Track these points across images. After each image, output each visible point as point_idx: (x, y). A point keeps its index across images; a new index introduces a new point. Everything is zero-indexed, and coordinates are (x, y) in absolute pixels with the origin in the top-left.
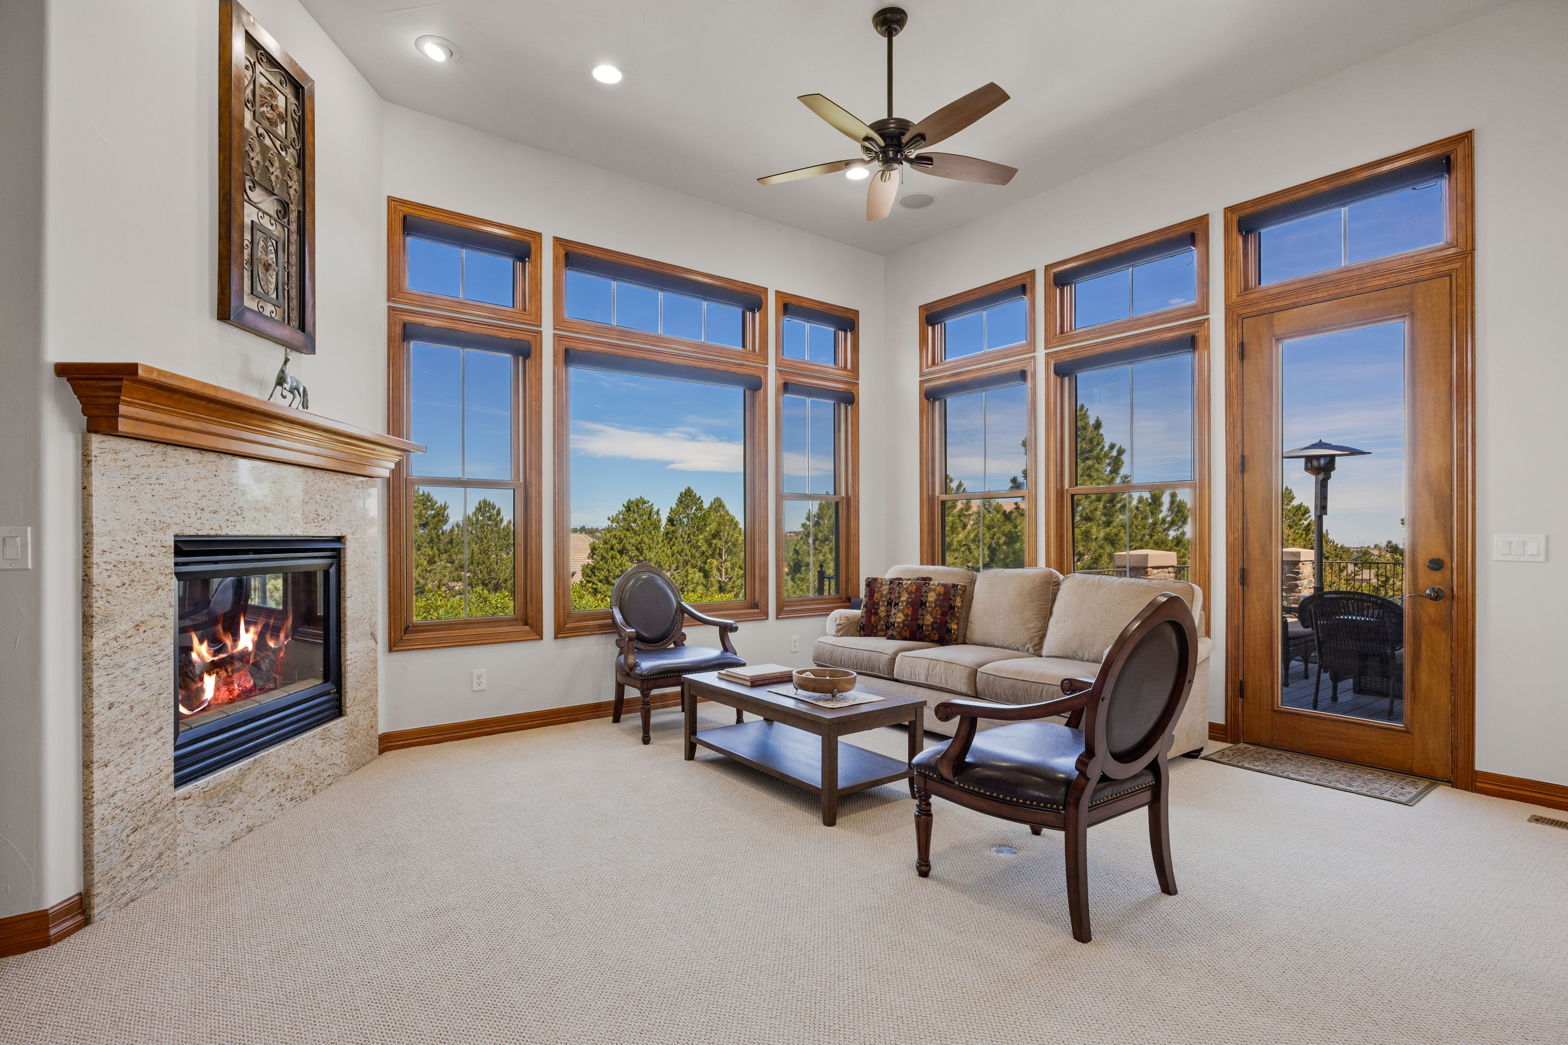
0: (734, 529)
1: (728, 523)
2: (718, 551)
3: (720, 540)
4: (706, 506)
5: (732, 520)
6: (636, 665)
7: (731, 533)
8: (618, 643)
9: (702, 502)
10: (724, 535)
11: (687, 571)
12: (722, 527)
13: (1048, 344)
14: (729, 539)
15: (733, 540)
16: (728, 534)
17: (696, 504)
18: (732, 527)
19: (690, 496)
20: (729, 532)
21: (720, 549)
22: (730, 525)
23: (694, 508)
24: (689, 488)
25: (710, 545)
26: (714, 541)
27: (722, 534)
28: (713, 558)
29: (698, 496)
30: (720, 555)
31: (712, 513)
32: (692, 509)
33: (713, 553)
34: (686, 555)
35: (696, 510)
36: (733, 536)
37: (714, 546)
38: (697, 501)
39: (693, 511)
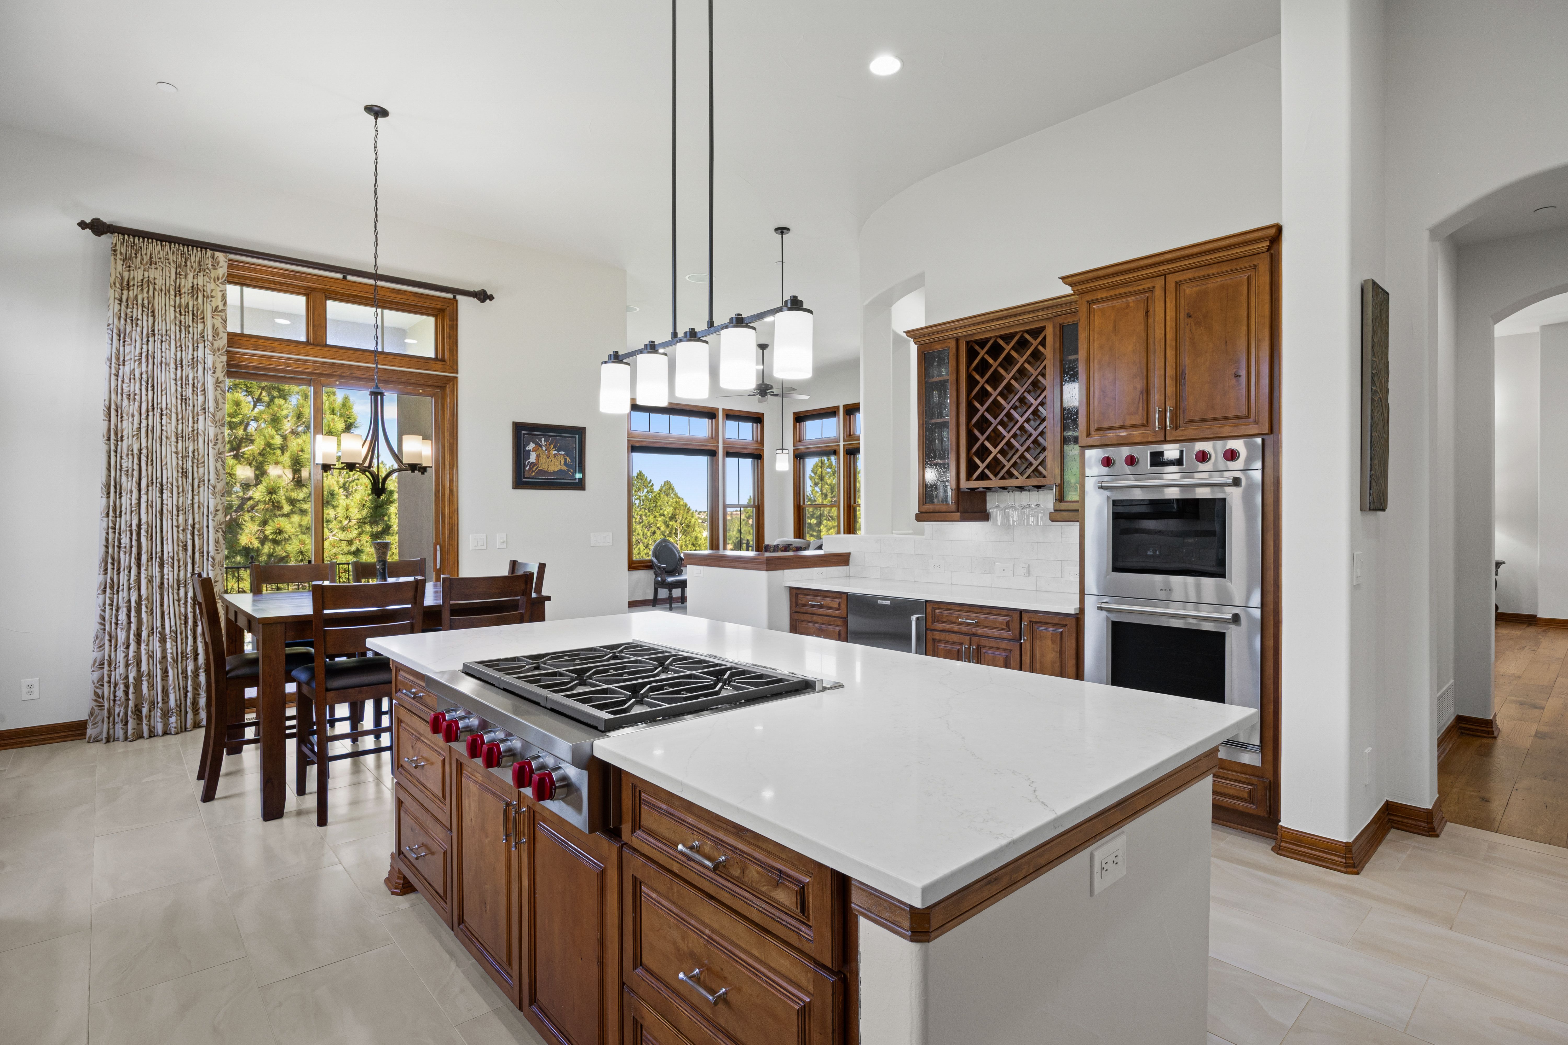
0: (688, 512)
1: (682, 508)
2: (674, 531)
3: (676, 521)
4: (656, 488)
5: (686, 505)
6: (666, 580)
7: (685, 516)
8: (654, 573)
9: (653, 485)
10: (679, 517)
11: (639, 549)
12: (678, 511)
13: (844, 441)
14: (683, 521)
15: (686, 522)
16: (683, 517)
17: (647, 487)
18: (686, 511)
19: (642, 479)
20: (683, 515)
21: (676, 530)
22: (684, 510)
23: (646, 490)
24: (641, 472)
25: (668, 526)
26: (671, 523)
27: (677, 517)
28: (670, 537)
29: (649, 480)
30: (676, 534)
31: (662, 496)
32: (643, 491)
33: (670, 532)
34: (638, 534)
35: (648, 492)
36: (686, 518)
37: (670, 527)
38: (648, 484)
39: (644, 493)
